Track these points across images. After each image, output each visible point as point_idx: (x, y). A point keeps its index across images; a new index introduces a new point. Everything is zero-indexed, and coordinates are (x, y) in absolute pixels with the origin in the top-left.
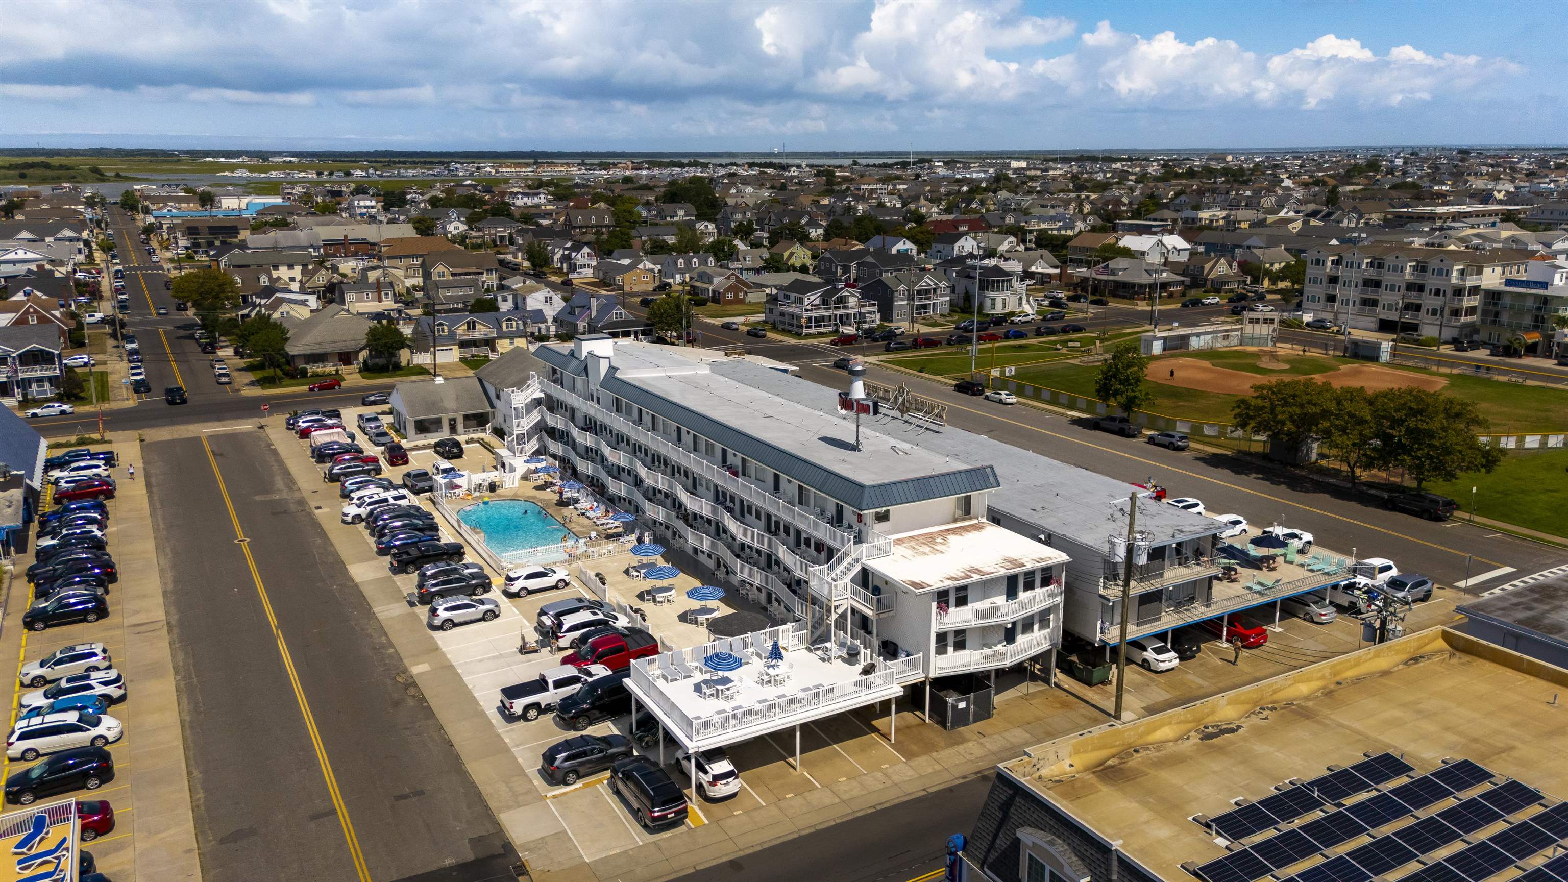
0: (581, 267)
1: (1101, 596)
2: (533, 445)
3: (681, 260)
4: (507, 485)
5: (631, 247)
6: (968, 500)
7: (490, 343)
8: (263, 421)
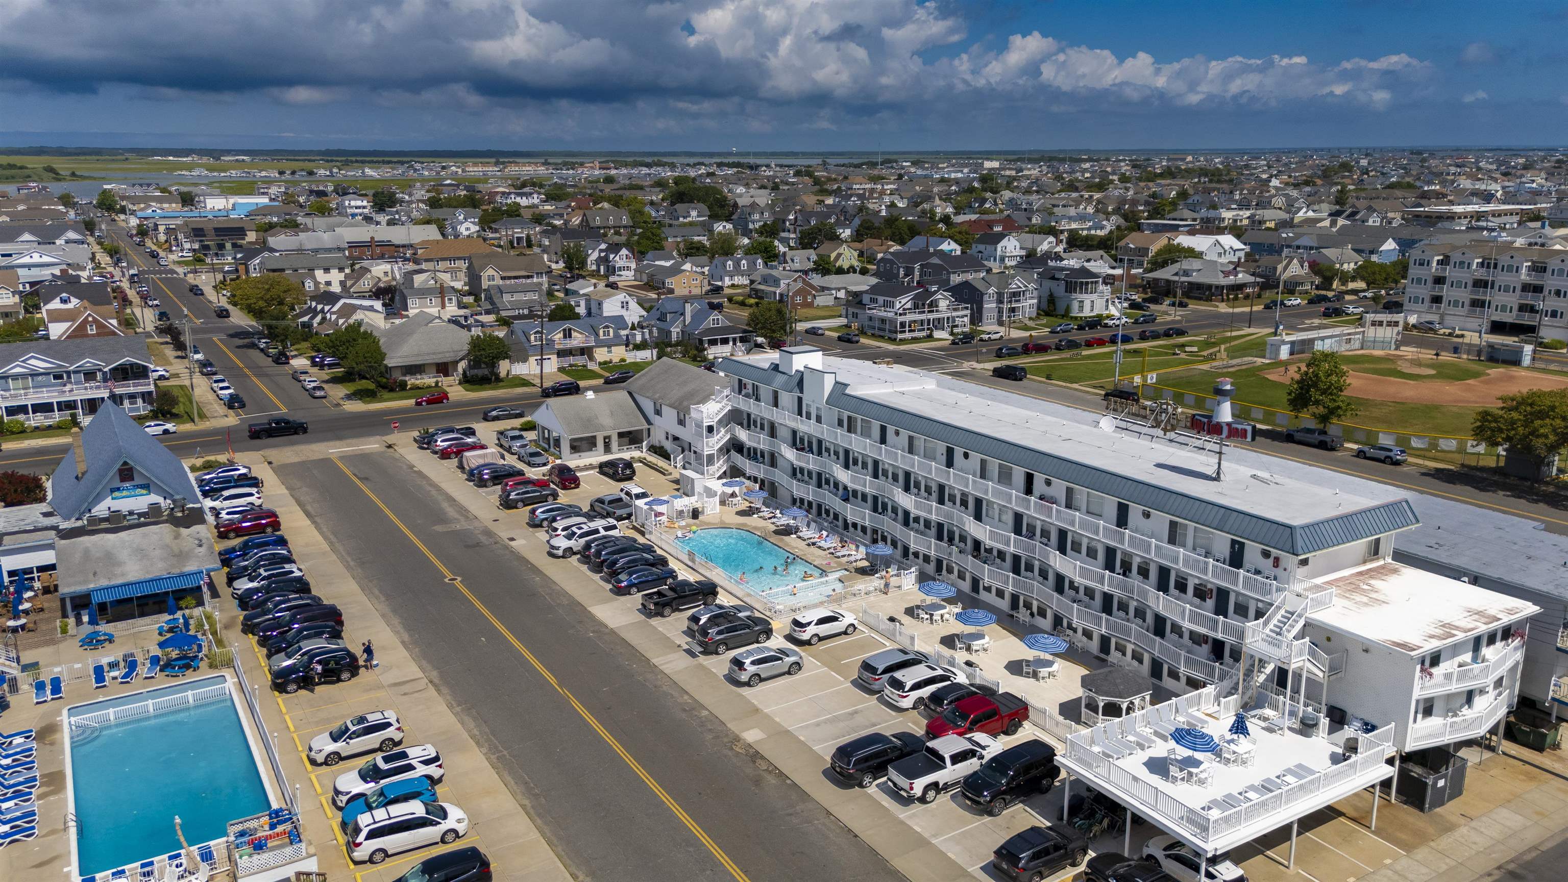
0: (620, 269)
1: (1559, 649)
3: (730, 262)
4: (708, 511)
5: (662, 248)
6: (1377, 541)
7: (585, 351)
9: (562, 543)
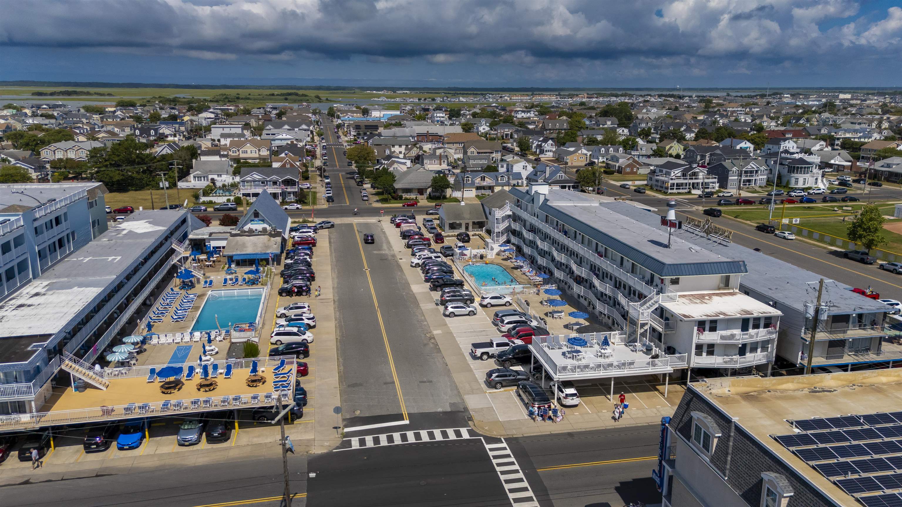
0: (546, 151)
1: (802, 338)
2: (504, 238)
3: (603, 149)
4: (489, 257)
5: (576, 141)
6: (728, 279)
7: (491, 188)
8: (381, 218)
9: (416, 261)
